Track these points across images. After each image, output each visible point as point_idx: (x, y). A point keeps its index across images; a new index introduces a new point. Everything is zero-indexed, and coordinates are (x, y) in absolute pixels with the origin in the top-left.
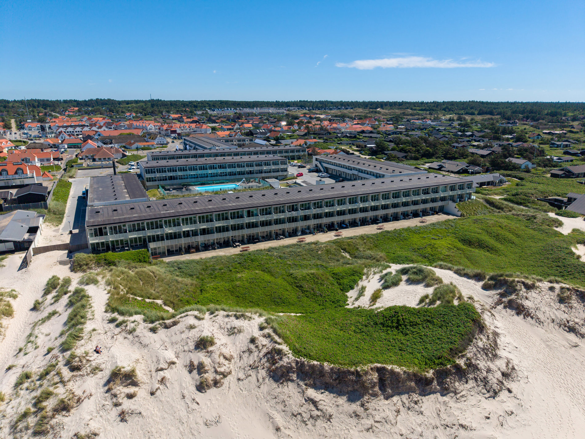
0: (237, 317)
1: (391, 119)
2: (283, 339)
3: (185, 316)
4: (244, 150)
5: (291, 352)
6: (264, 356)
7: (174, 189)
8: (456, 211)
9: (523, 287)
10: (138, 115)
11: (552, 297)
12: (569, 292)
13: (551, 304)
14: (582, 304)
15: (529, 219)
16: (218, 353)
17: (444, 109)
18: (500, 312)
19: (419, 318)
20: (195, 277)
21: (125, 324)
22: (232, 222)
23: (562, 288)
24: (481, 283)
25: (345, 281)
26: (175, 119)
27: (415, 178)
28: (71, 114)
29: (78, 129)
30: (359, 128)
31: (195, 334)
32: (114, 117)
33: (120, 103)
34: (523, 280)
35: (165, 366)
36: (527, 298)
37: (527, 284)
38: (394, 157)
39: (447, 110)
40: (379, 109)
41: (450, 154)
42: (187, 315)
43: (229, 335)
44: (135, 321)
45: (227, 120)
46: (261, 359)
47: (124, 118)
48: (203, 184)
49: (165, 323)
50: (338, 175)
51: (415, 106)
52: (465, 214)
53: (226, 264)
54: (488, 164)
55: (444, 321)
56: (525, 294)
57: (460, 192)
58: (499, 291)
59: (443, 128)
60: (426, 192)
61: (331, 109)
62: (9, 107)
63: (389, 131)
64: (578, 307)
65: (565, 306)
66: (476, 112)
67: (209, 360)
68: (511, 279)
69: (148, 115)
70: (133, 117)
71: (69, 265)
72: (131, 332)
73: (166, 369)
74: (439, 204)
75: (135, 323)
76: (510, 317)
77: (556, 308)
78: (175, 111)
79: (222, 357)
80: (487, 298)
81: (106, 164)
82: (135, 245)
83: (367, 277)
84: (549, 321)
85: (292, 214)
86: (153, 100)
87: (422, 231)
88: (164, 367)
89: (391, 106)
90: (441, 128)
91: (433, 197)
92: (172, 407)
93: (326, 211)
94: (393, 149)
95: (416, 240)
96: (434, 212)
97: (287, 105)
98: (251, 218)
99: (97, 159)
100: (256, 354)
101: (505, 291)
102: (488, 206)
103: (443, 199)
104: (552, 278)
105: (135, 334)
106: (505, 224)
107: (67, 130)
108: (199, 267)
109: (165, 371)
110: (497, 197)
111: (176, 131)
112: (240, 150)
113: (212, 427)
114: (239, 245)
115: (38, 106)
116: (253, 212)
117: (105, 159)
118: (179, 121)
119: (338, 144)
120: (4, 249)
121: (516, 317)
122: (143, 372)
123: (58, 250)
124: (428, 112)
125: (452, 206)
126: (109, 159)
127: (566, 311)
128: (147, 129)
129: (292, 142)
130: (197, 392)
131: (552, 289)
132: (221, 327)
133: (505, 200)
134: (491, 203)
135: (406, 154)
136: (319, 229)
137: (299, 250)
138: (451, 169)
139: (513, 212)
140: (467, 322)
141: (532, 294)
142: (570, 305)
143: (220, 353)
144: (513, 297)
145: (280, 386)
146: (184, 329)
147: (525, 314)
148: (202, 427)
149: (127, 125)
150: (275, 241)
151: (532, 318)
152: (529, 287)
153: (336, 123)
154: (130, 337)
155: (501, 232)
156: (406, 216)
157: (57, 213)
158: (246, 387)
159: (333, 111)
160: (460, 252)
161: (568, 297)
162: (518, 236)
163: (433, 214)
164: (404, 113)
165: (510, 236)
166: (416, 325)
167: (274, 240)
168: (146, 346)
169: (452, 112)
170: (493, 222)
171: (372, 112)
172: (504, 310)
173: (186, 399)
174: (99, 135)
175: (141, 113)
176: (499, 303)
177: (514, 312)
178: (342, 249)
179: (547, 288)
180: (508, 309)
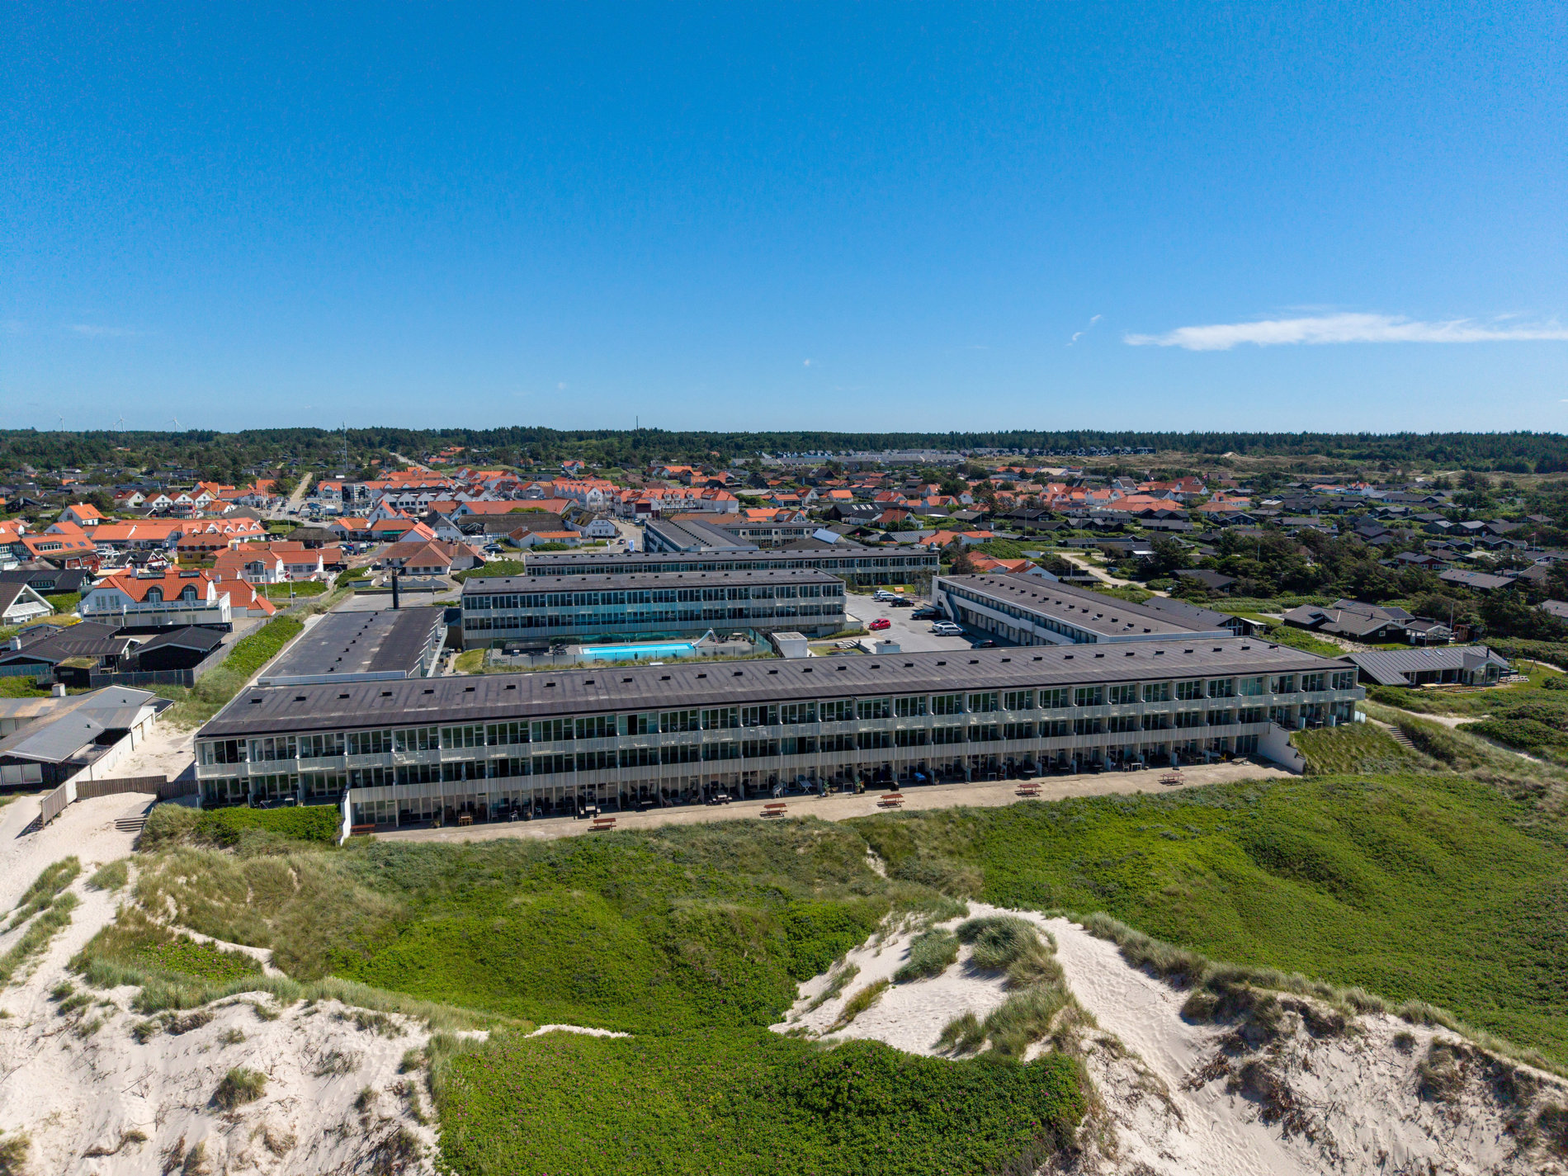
0: (362, 1026)
1: (1249, 483)
2: (440, 1110)
3: (231, 1004)
4: (769, 556)
5: (436, 1150)
6: (371, 1153)
7: (523, 651)
8: (1289, 755)
9: (1301, 1025)
10: (591, 466)
11: (1399, 1073)
12: (1458, 1063)
13: (1391, 1097)
14: (1499, 1112)
15: (1525, 797)
16: (253, 1125)
17: (1432, 456)
18: (1210, 1105)
19: (895, 1091)
20: (415, 891)
21: (79, 1009)
22: (578, 747)
23: (1437, 1045)
24: (1183, 997)
25: (809, 946)
26: (675, 478)
27: (1174, 651)
28: (442, 461)
29: (426, 497)
30: (1140, 503)
31: (227, 1060)
32: (536, 470)
33: (563, 436)
34: (1307, 1000)
35: (108, 1142)
36: (1306, 1066)
37: (1317, 1015)
38: (1196, 587)
39: (1439, 456)
40: (1228, 455)
41: (1373, 584)
42: (237, 1002)
43: (317, 1075)
44: (107, 1003)
45: (795, 481)
46: (360, 1161)
47: (558, 472)
48: (605, 640)
49: (173, 1017)
50: (990, 629)
51: (1340, 447)
52: (1318, 767)
53: (516, 862)
54: (1476, 617)
55: (960, 1111)
56: (1303, 1052)
57: (1307, 698)
58: (1226, 1030)
59: (1402, 509)
60: (1191, 690)
61: (1091, 453)
62: (316, 446)
63: (1227, 514)
64: (1481, 1122)
65: (1438, 1112)
66: (1532, 465)
67: (223, 1142)
68: (1263, 993)
69: (616, 465)
70: (579, 472)
71: (136, 834)
72: (84, 1033)
73: (109, 1154)
74: (1238, 730)
75: (108, 1009)
76: (1241, 1125)
77: (1403, 1113)
78: (683, 458)
79: (258, 1141)
80: (1184, 1050)
81: (425, 583)
82: (318, 793)
83: (879, 941)
84: (1368, 1158)
85: (757, 732)
86: (642, 431)
87: (1144, 808)
88: (106, 1146)
89: (1266, 445)
90: (1393, 508)
91: (1214, 707)
93: (863, 730)
94: (1204, 565)
95: (1110, 837)
96: (1222, 752)
97: (975, 441)
98: (638, 736)
99: (409, 570)
100: (353, 1143)
101: (1242, 1034)
102: (1408, 746)
103: (1250, 716)
104: (1415, 1004)
105: (93, 1039)
106: (1422, 808)
107: (401, 500)
108: (441, 865)
109: (105, 1159)
110: (1451, 721)
111: (649, 505)
112: (760, 554)
114: (594, 813)
115: (381, 444)
116: (644, 721)
117: (427, 569)
118: (682, 482)
119: (1060, 545)
120: (19, 781)
121: (1258, 1127)
122: (54, 1153)
123: (136, 791)
124: (1378, 463)
125: (1279, 738)
126: (438, 569)
127: (1436, 1131)
128: (583, 500)
129: (921, 539)
131: (1403, 1043)
132: (307, 1050)
133: (1476, 730)
134: (1419, 738)
135: (1231, 580)
136: (844, 781)
137: (738, 840)
138: (1349, 628)
139: (1484, 771)
140: (1024, 1124)
141: (1332, 1053)
142: (1454, 1109)
143: (261, 1126)
144: (1262, 1055)
146: (212, 1043)
147: (1291, 1121)
149: (545, 489)
150: (704, 806)
151: (1311, 1138)
152: (1321, 1029)
153: (1083, 491)
154: (77, 1046)
155: (1399, 831)
156: (1123, 760)
157: (211, 698)
159: (1095, 459)
160: (1226, 885)
161: (1449, 1079)
162: (1456, 849)
163: (1215, 761)
164: (1302, 464)
165: (1426, 846)
166: (874, 1114)
167: (700, 802)
168: (99, 1077)
169: (1455, 463)
170: (1382, 797)
171: (1207, 461)
172: (1227, 1098)
174: (464, 512)
175: (600, 461)
176: (1214, 1071)
177: (1255, 1109)
178: (872, 847)
179: (1390, 1037)
180: (1238, 1098)
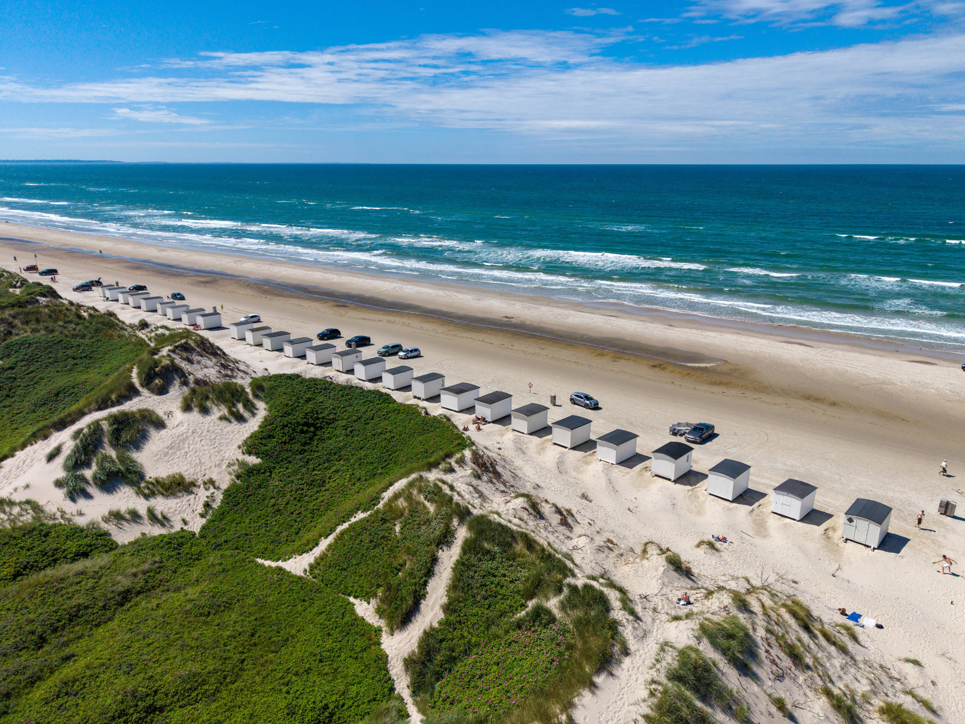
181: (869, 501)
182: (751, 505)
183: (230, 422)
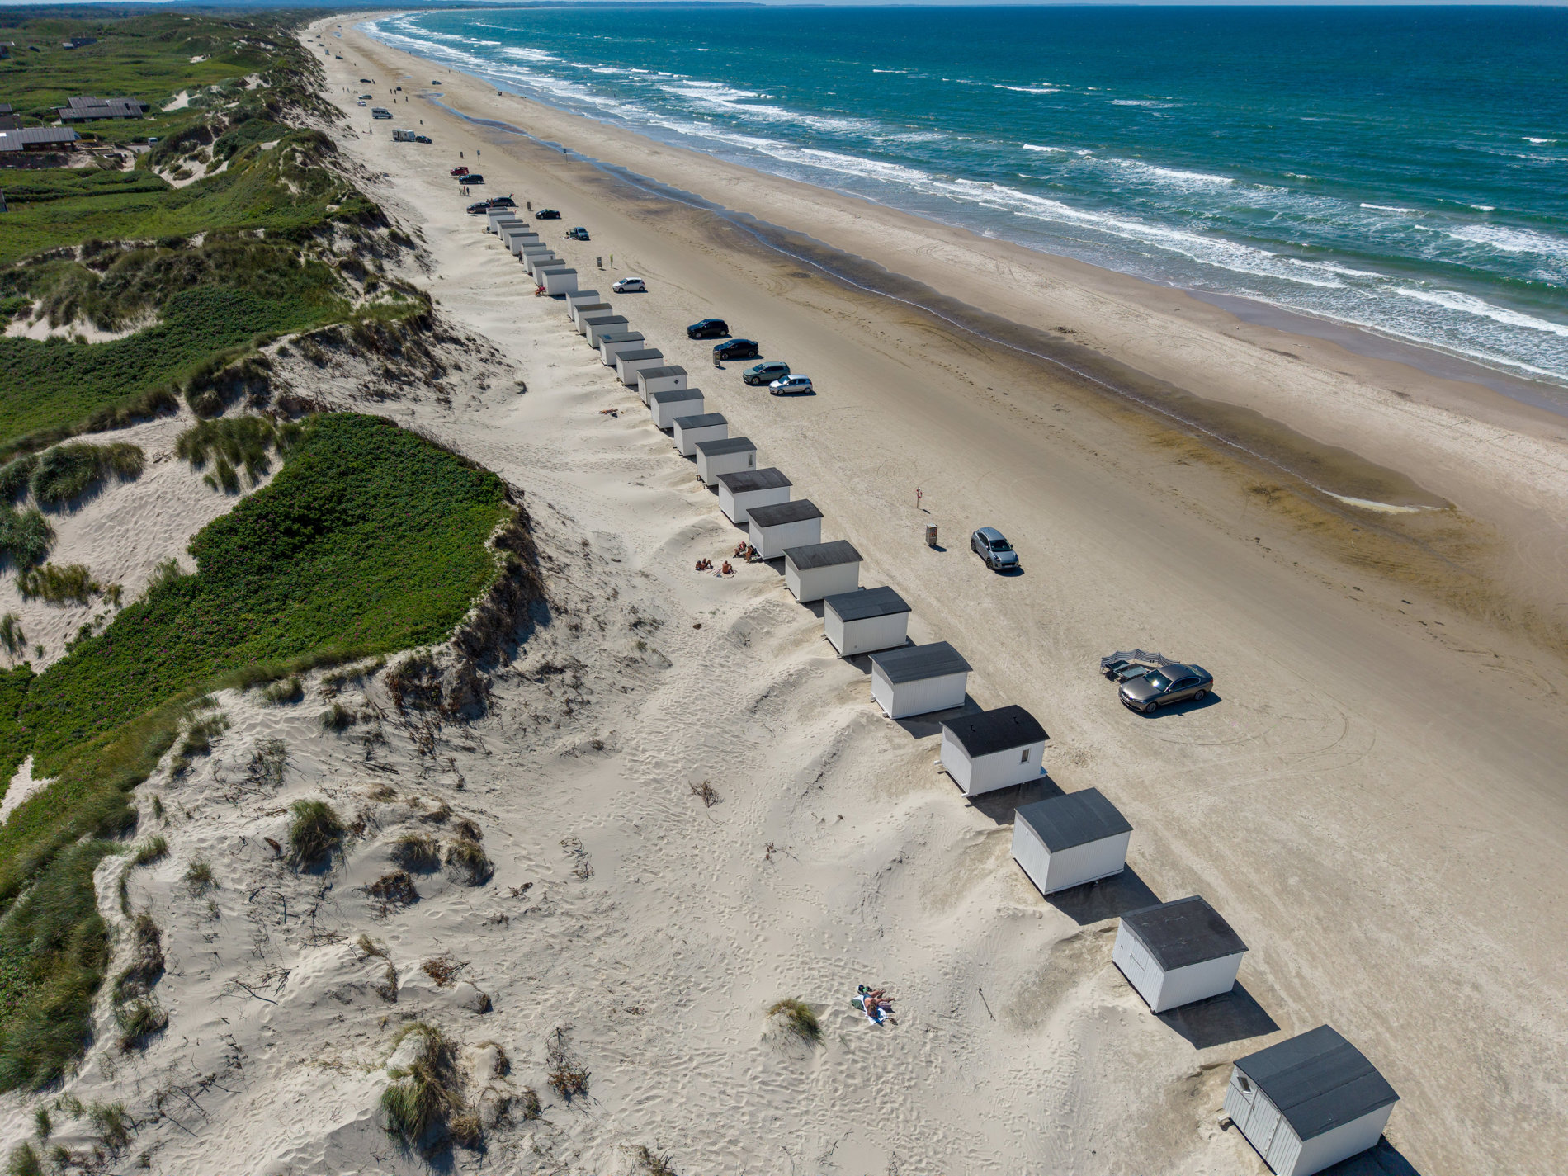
2: (369, 652)
5: (423, 646)
46: (409, 723)
49: (123, 979)
67: (391, 829)
72: (117, 1134)
73: (393, 964)
92: (530, 955)
105: (137, 1111)
109: (401, 966)
113: (593, 863)
130: (489, 886)
145: (496, 711)
146: (201, 904)
148: (591, 886)
154: (144, 1140)
158: (483, 779)
173: (511, 915)
181: (1348, 1046)
182: (1082, 923)
183: (216, 488)
